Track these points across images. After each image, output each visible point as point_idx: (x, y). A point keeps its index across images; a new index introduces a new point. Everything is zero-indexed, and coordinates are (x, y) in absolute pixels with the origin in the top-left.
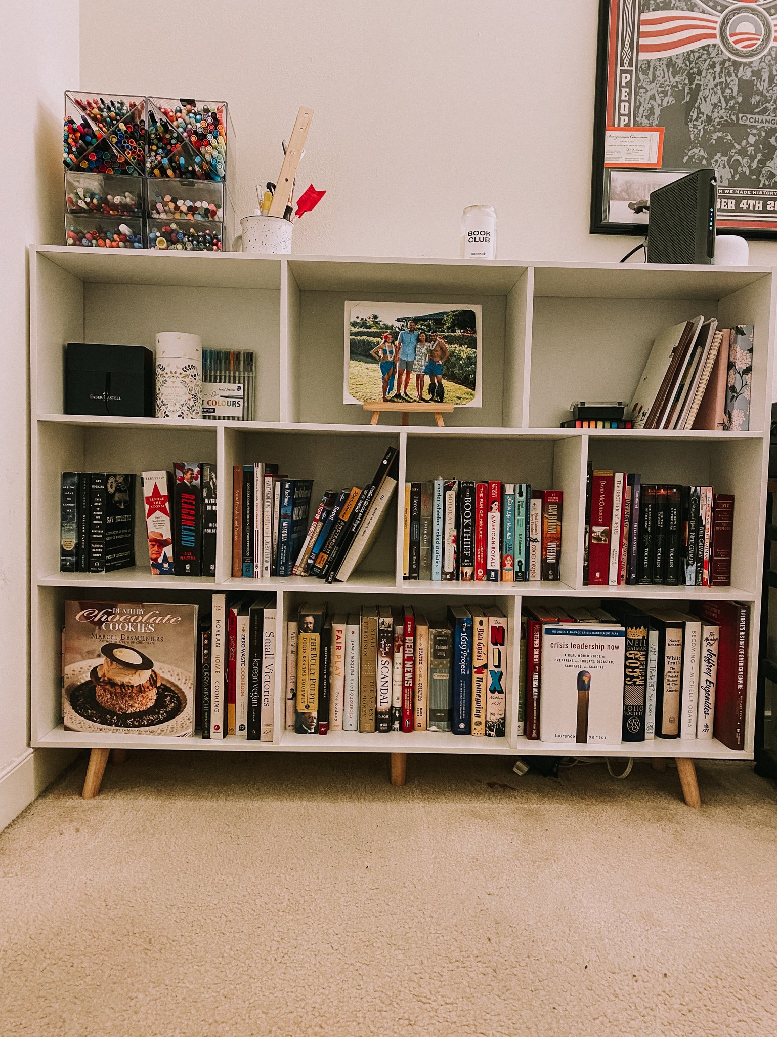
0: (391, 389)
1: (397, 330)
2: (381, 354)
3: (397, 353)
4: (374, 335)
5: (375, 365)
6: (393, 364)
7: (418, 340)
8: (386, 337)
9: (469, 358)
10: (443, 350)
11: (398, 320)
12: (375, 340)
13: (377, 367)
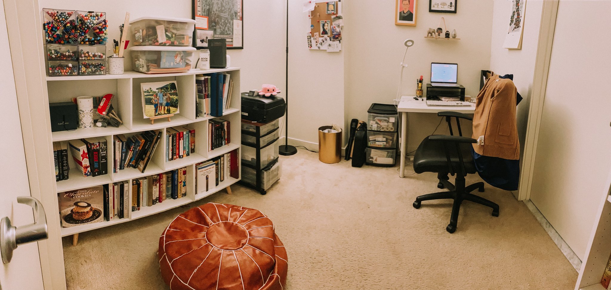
0: (157, 112)
1: (157, 93)
2: (154, 102)
3: (158, 101)
4: (152, 95)
5: (153, 105)
6: (157, 104)
7: (163, 96)
8: (155, 96)
9: (176, 99)
10: (169, 98)
11: (157, 89)
12: (152, 97)
13: (153, 106)
